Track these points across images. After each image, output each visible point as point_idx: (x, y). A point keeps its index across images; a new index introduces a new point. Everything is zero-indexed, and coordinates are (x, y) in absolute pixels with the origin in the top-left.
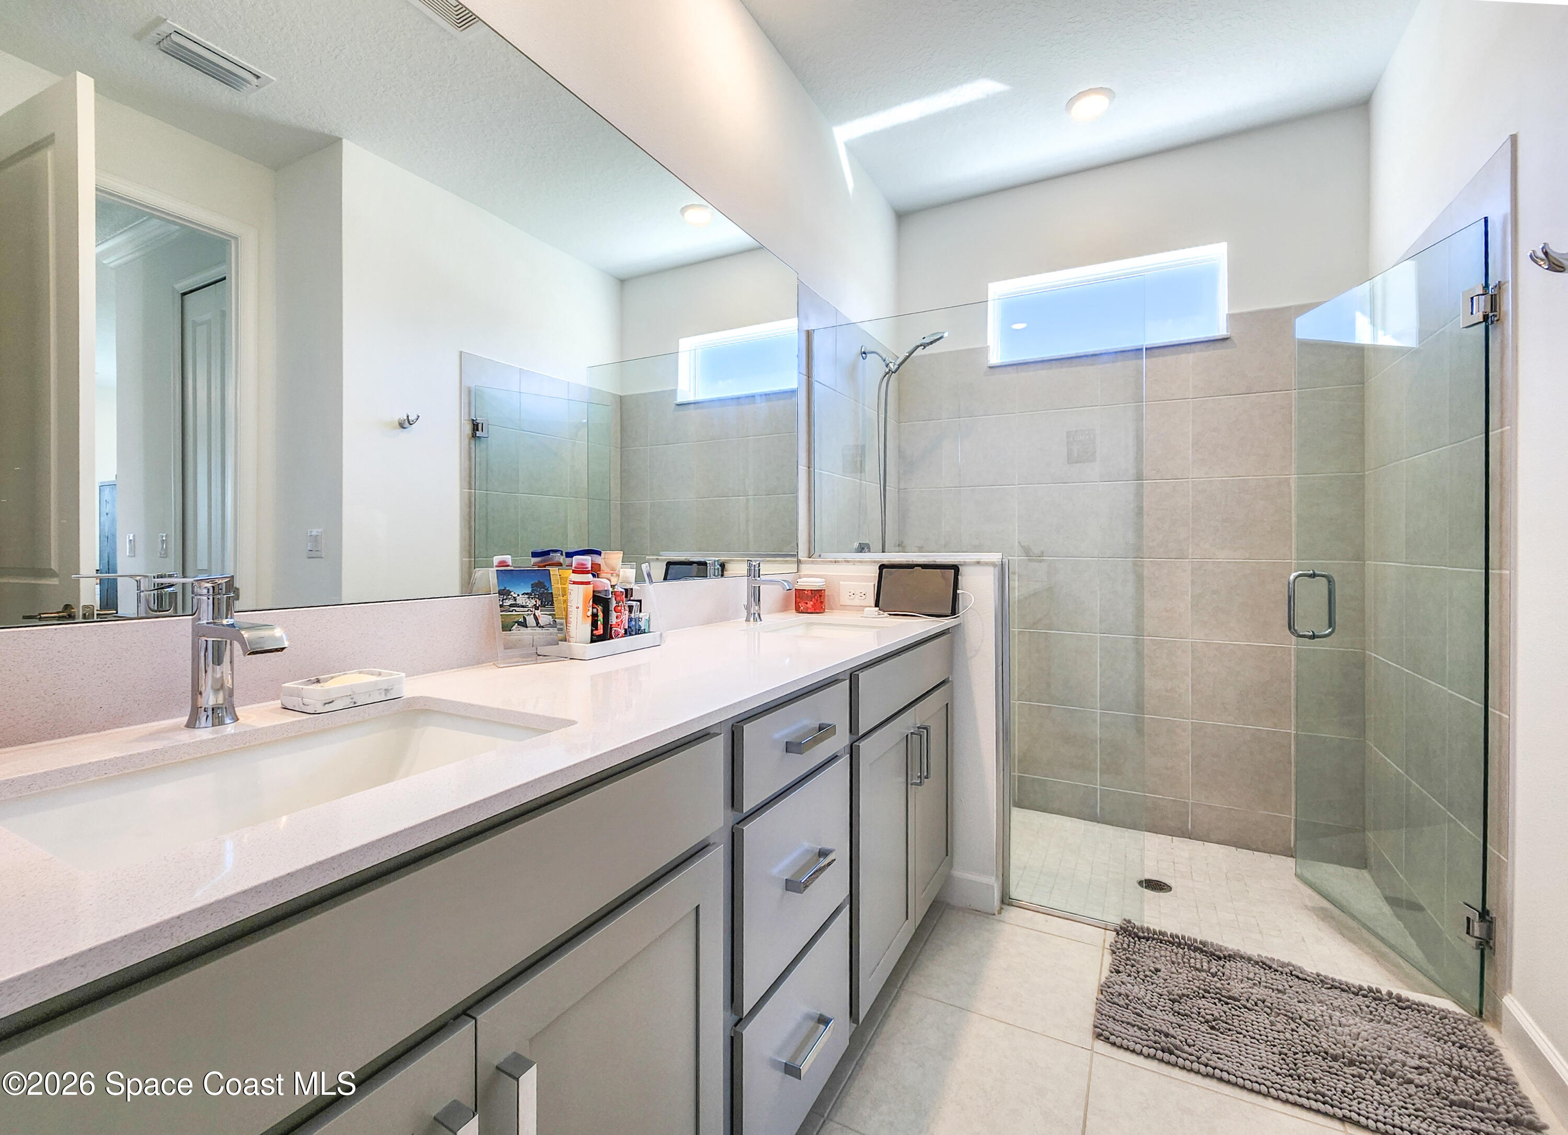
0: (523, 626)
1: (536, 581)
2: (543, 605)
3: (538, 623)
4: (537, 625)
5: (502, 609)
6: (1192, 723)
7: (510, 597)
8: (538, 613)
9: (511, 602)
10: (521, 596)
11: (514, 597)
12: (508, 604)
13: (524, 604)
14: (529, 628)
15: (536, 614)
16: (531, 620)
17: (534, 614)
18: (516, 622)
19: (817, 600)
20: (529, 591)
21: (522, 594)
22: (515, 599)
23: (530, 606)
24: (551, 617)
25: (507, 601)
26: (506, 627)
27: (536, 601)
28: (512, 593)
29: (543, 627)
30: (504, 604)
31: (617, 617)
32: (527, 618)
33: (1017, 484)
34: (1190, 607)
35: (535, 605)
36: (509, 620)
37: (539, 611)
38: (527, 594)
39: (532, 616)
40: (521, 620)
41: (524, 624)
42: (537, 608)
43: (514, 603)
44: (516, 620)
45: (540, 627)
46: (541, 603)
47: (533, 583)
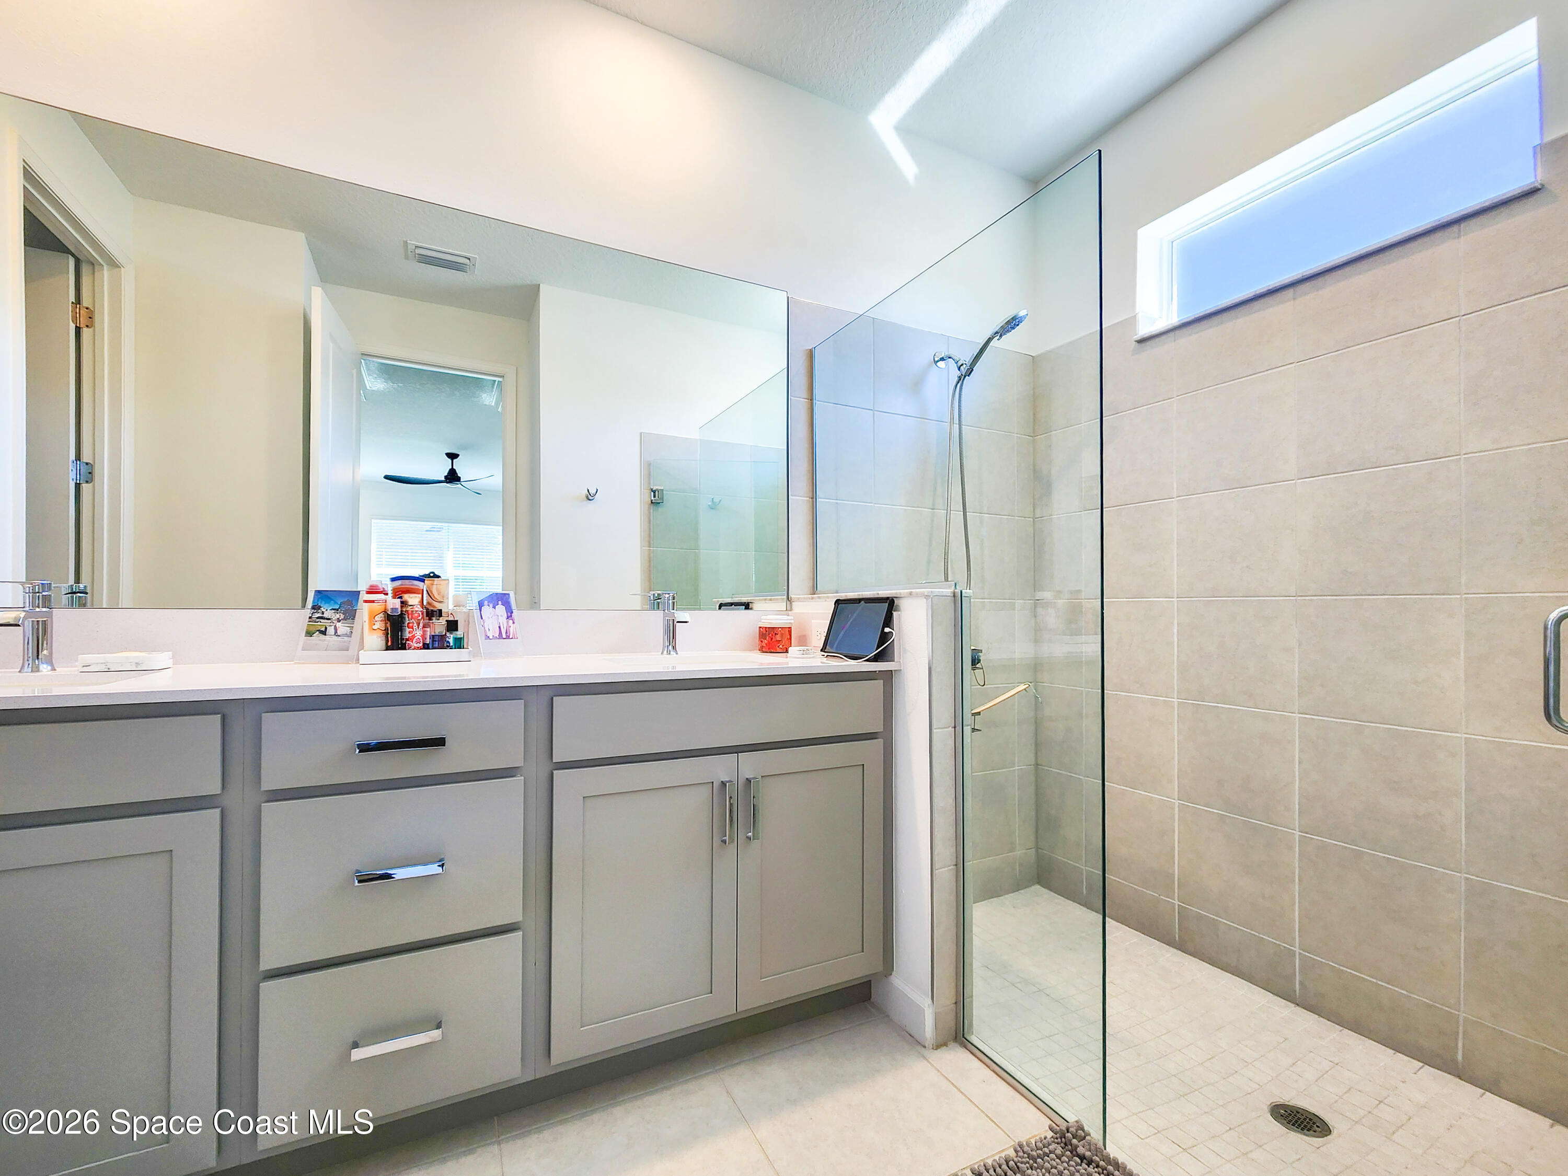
0: (323, 634)
1: (346, 600)
2: (345, 619)
3: (336, 632)
4: (335, 634)
5: (310, 620)
6: (1467, 879)
7: (319, 611)
8: (339, 625)
9: (319, 615)
10: (328, 611)
11: (323, 612)
12: (317, 616)
13: (329, 617)
14: (327, 636)
15: (337, 626)
16: (331, 630)
17: (335, 626)
18: (318, 631)
19: (772, 639)
20: (337, 607)
21: (331, 610)
22: (323, 613)
23: (334, 619)
24: (349, 628)
25: (316, 614)
26: (309, 634)
27: (340, 616)
28: (322, 608)
29: (339, 636)
30: (313, 616)
31: (409, 632)
32: (328, 628)
33: (1175, 495)
34: (1462, 676)
35: (338, 619)
36: (312, 629)
37: (340, 623)
38: (334, 609)
39: (333, 627)
40: (323, 629)
41: (324, 633)
42: (339, 621)
43: (322, 616)
44: (318, 629)
45: (337, 636)
46: (344, 617)
47: (342, 601)
